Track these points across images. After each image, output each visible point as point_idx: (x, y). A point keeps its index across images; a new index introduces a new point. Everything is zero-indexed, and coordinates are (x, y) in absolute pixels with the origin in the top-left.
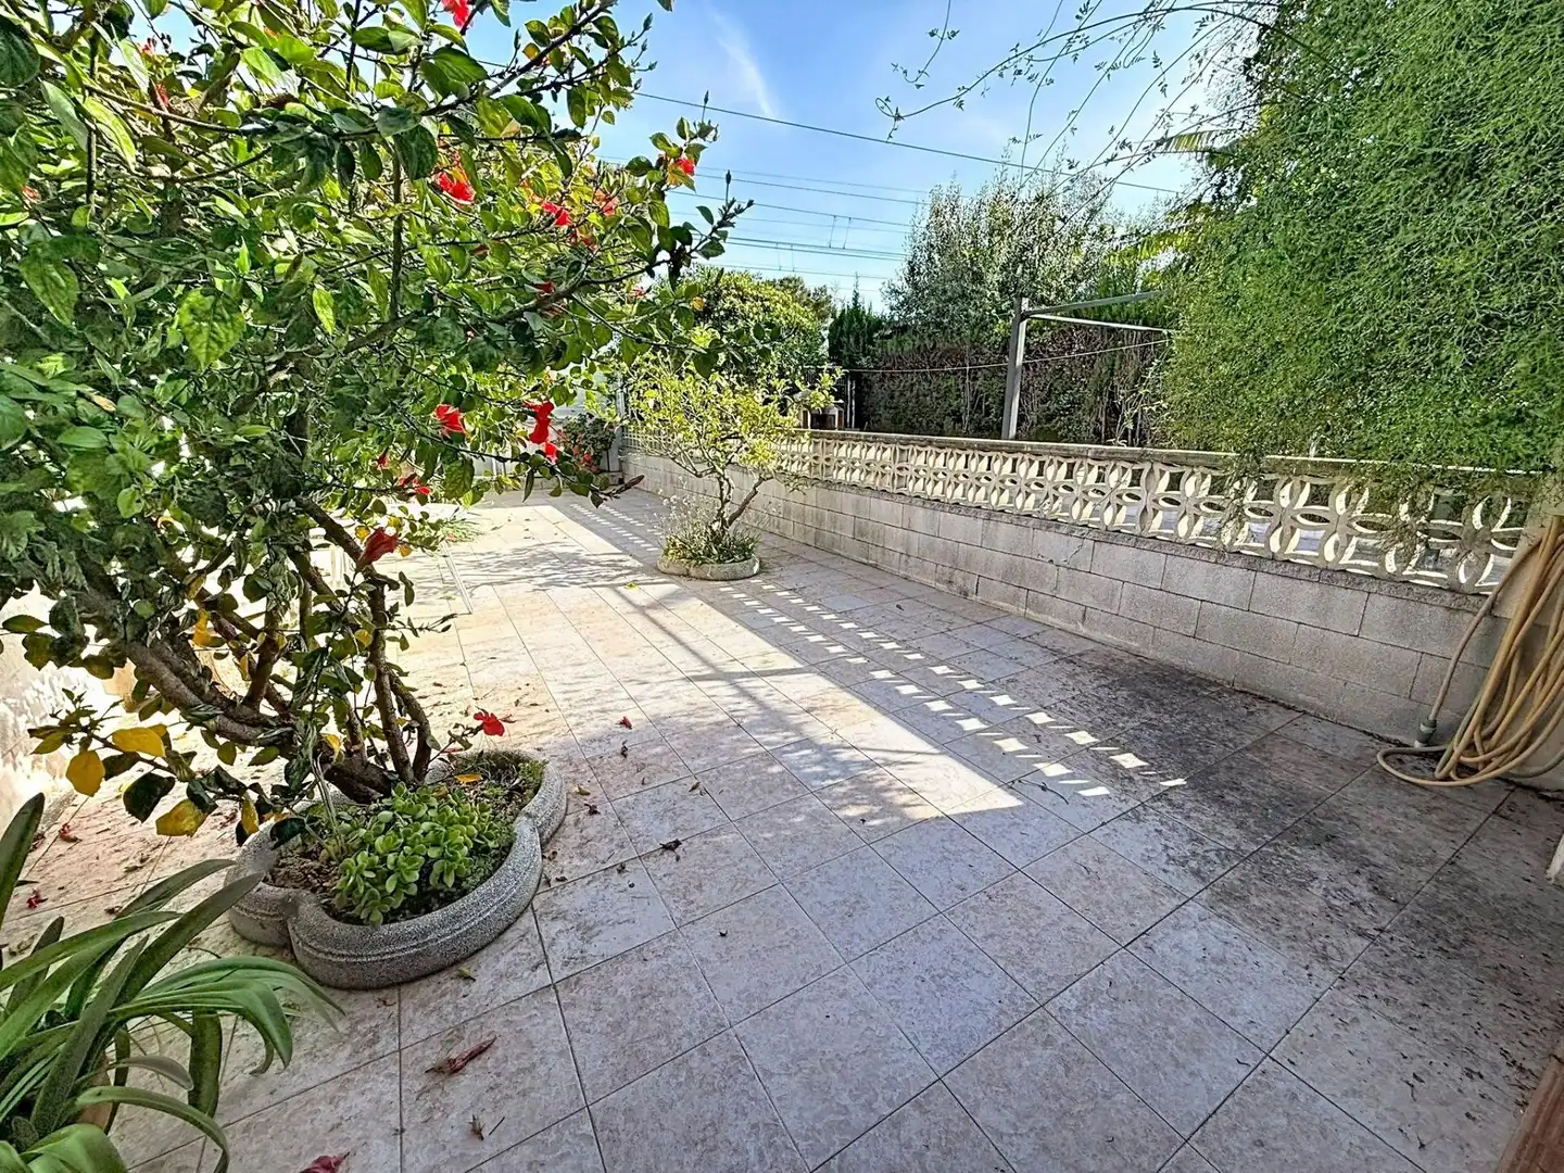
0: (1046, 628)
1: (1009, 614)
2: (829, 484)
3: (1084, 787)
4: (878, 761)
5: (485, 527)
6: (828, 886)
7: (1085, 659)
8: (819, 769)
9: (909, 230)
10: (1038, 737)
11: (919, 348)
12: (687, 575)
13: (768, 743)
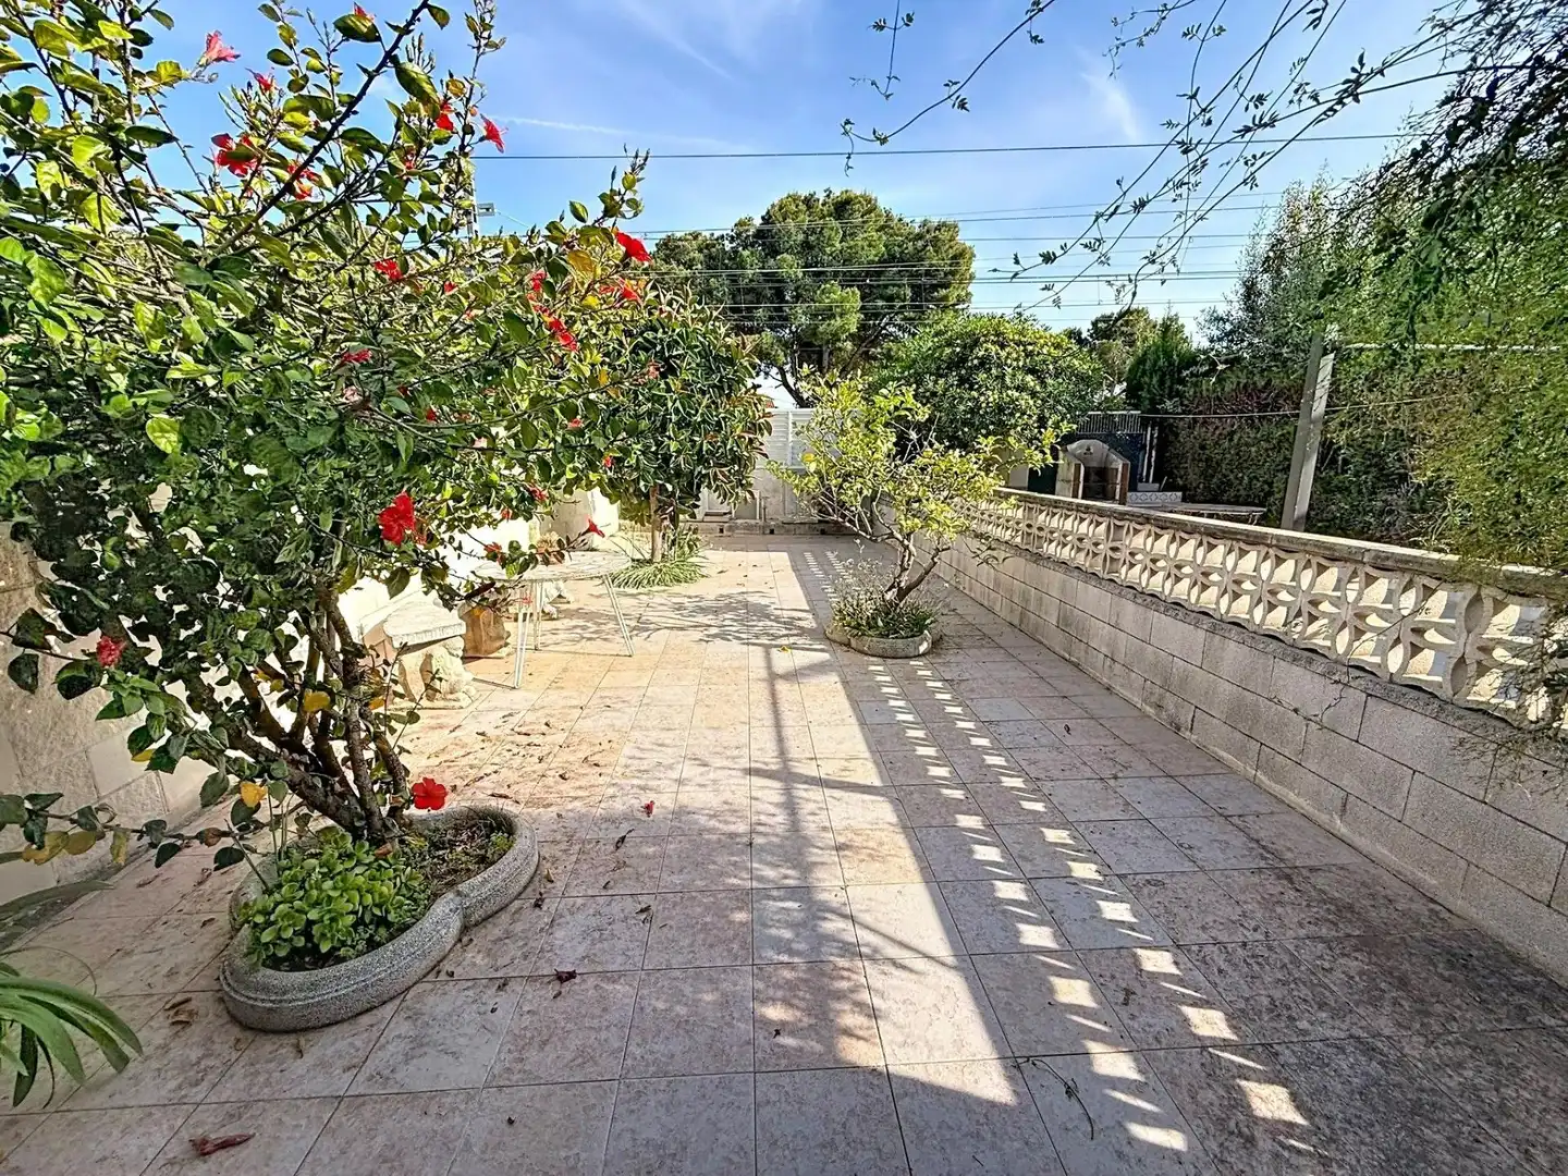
0: (1277, 808)
1: (1231, 770)
2: (1038, 558)
3: (1146, 1119)
4: (864, 950)
5: (713, 571)
6: (663, 1110)
7: (1320, 881)
8: (787, 934)
9: (1248, 241)
10: (1128, 992)
11: (1245, 386)
12: (848, 645)
13: (761, 879)
